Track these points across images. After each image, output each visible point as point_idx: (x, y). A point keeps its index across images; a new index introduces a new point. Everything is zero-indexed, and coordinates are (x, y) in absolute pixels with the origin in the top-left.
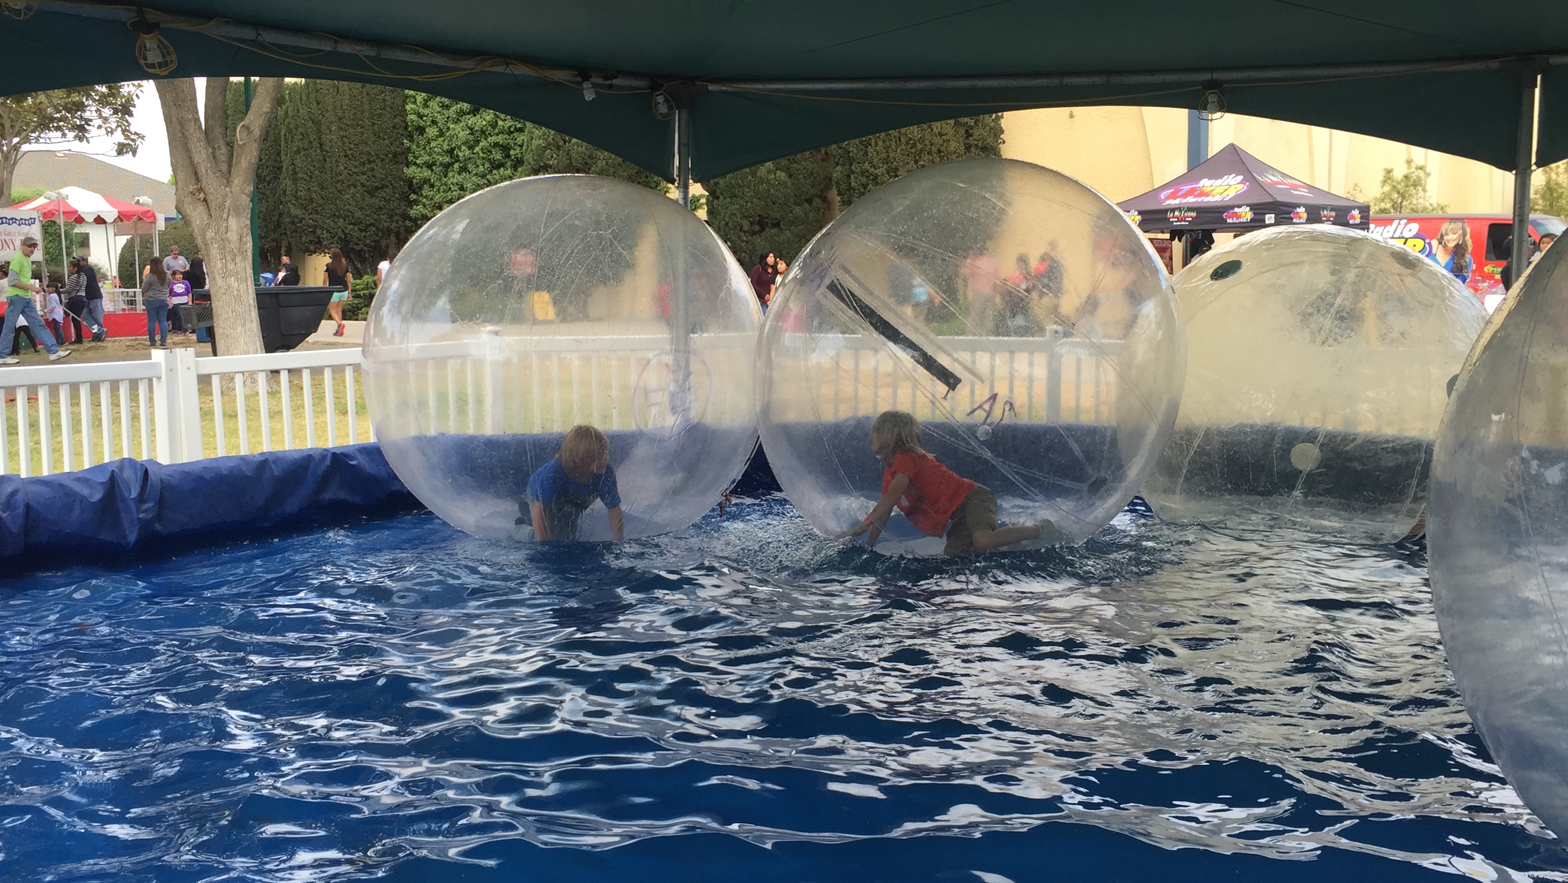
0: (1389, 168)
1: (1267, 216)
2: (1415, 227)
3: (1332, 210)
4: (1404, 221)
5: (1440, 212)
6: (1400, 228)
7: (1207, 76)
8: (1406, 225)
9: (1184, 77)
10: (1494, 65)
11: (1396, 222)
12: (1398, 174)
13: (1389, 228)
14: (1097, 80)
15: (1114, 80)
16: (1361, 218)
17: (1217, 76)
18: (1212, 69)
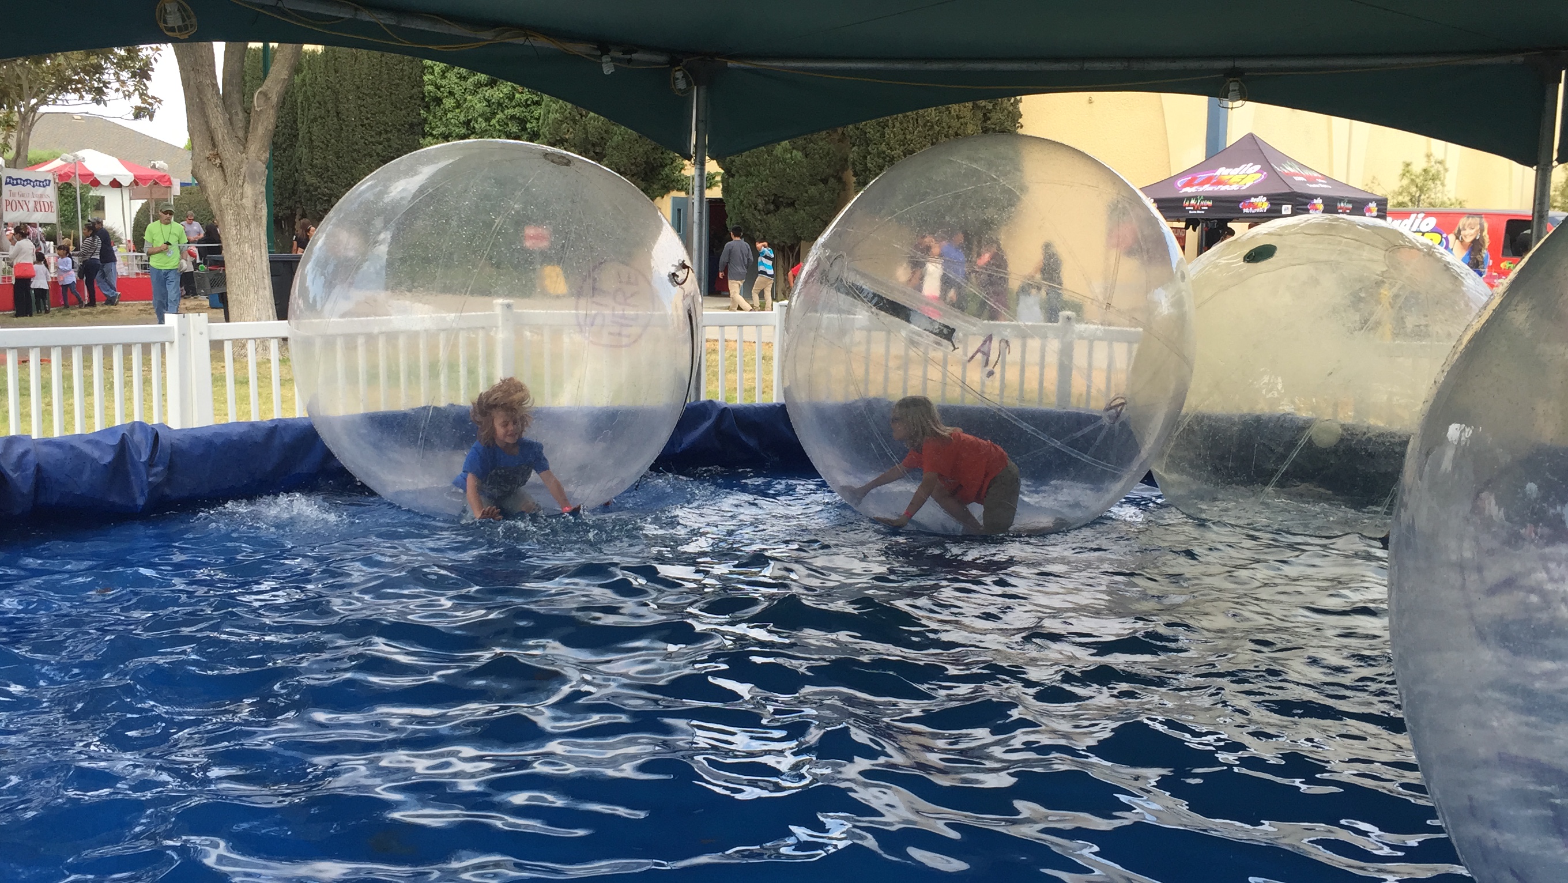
0: (1408, 161)
1: (1284, 207)
2: (1432, 222)
3: (1349, 202)
4: (1422, 215)
5: (1458, 207)
6: (1418, 221)
7: (1228, 64)
8: (1424, 218)
9: (1206, 64)
10: (1519, 59)
11: (1413, 216)
12: (1417, 168)
13: (1406, 221)
14: (1118, 65)
15: (1136, 66)
16: (1378, 211)
17: (1239, 64)
18: (1234, 57)
